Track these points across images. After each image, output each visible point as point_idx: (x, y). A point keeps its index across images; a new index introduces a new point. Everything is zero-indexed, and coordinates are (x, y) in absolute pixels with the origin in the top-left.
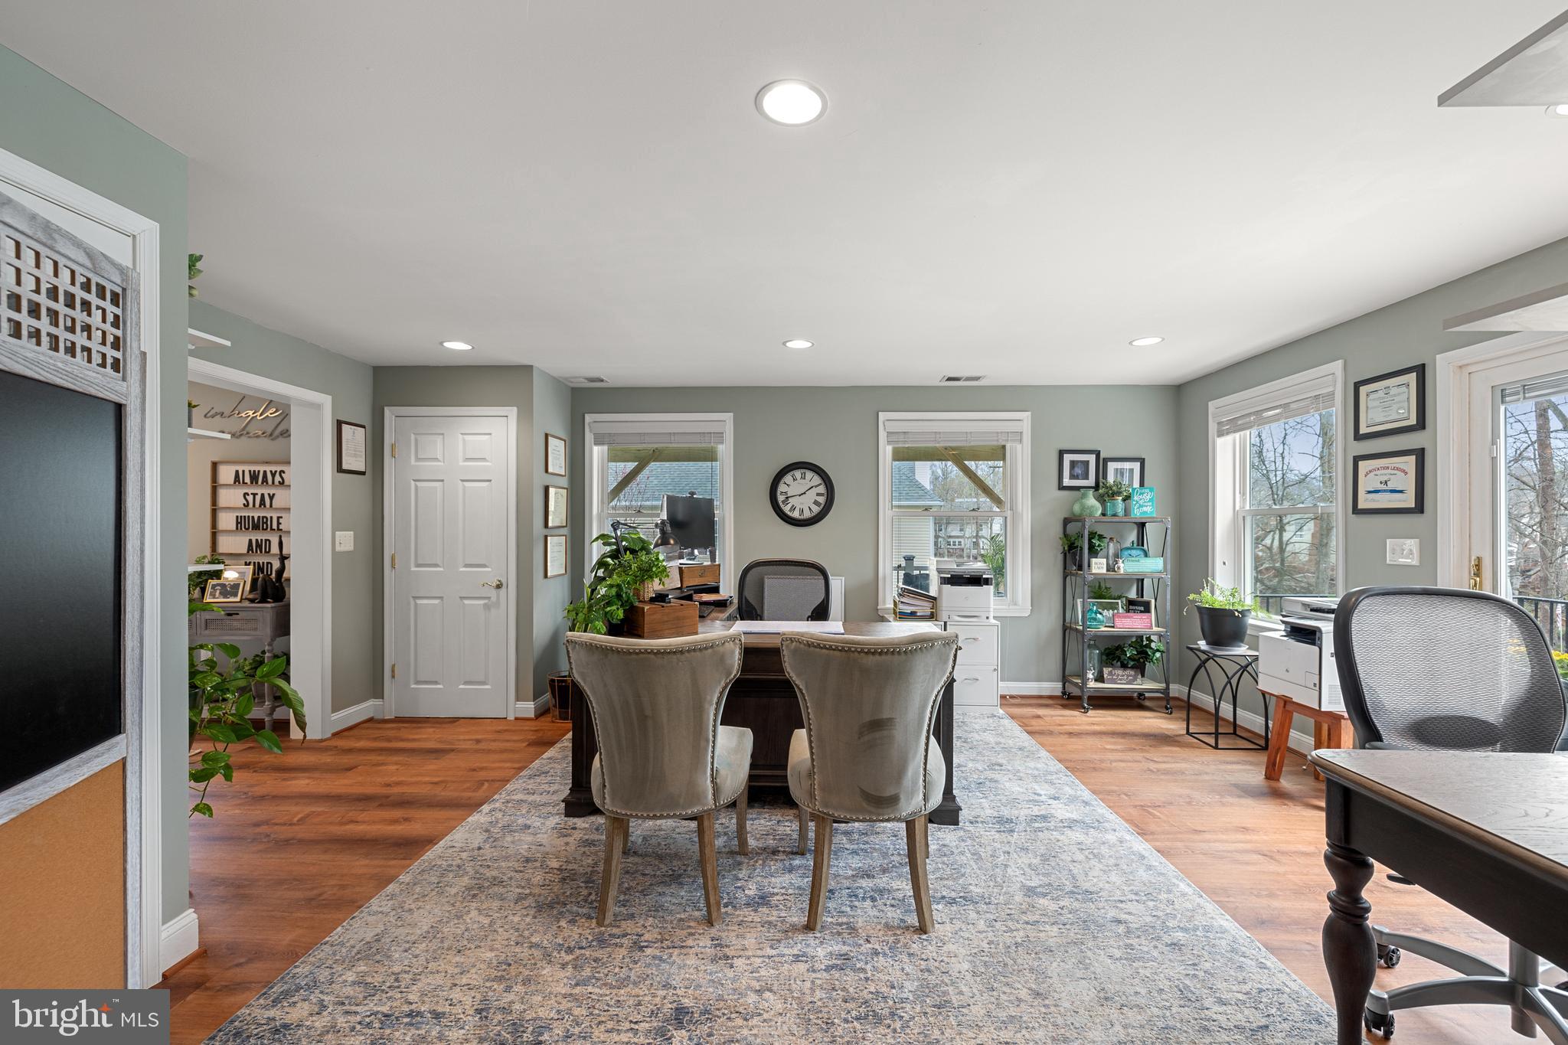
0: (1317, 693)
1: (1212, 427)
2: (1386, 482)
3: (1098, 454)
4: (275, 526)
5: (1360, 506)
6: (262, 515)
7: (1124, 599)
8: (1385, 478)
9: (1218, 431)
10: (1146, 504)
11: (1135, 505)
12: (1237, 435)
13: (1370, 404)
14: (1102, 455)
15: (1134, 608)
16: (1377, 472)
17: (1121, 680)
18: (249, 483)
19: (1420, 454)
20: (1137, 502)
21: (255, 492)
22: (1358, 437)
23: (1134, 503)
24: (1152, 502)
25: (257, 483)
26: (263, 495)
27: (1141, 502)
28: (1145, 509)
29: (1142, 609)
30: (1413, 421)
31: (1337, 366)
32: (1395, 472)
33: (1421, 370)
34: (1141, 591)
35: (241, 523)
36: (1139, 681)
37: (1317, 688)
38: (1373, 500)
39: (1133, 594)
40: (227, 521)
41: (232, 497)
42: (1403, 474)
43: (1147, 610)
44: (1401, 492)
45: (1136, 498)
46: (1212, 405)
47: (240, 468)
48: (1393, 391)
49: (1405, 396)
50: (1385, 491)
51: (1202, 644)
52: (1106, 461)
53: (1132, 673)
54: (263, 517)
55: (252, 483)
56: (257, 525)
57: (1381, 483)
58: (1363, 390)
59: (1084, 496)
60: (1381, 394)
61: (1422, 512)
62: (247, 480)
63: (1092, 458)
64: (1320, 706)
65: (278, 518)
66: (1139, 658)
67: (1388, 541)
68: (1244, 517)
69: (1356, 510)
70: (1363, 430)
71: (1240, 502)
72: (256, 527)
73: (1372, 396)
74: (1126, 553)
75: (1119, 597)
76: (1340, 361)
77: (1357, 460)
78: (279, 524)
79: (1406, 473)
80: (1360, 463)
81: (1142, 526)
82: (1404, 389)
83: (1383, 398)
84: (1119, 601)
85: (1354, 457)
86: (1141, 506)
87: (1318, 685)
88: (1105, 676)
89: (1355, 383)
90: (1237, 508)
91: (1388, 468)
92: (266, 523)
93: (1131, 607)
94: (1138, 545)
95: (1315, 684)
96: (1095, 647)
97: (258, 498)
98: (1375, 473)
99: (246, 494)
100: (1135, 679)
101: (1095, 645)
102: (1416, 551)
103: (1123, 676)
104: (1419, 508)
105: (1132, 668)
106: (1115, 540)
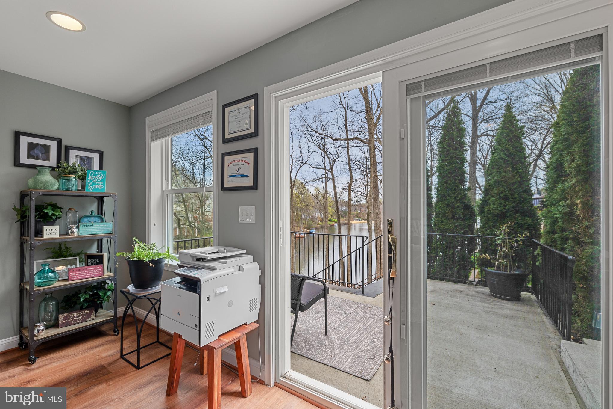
0: (198, 332)
1: (148, 135)
2: (239, 170)
3: (59, 142)
5: (226, 185)
7: (84, 255)
8: (237, 167)
9: (151, 137)
10: (98, 183)
11: (89, 183)
12: (163, 140)
13: (231, 119)
14: (64, 143)
15: (91, 260)
16: (234, 164)
17: (75, 321)
19: (255, 151)
20: (91, 181)
22: (225, 141)
23: (88, 181)
24: (104, 182)
27: (94, 181)
28: (97, 186)
29: (98, 261)
30: (252, 131)
31: (213, 95)
32: (244, 163)
33: (255, 97)
34: (100, 249)
36: (93, 317)
37: (198, 329)
38: (232, 182)
39: (94, 250)
42: (247, 164)
43: (101, 262)
44: (246, 176)
45: (90, 178)
46: (148, 120)
48: (243, 111)
49: (248, 114)
50: (238, 175)
51: (131, 288)
52: (68, 148)
53: (87, 312)
57: (236, 170)
58: (227, 110)
59: (40, 173)
60: (236, 113)
61: (257, 189)
63: (53, 145)
64: (200, 343)
66: (94, 299)
67: (240, 207)
68: (167, 194)
69: (224, 189)
70: (227, 137)
71: (166, 185)
73: (231, 114)
74: (86, 220)
75: (78, 254)
76: (215, 91)
77: (224, 155)
79: (249, 164)
80: (226, 157)
81: (100, 199)
82: (248, 109)
83: (237, 116)
84: (78, 258)
85: (222, 153)
86: (94, 184)
87: (198, 326)
88: (60, 322)
89: (222, 105)
90: (164, 189)
91: (240, 160)
93: (89, 260)
94: (98, 214)
95: (196, 325)
96: (52, 298)
98: (233, 164)
100: (89, 315)
101: (51, 297)
102: (253, 213)
103: (78, 317)
104: (255, 187)
105: (87, 308)
106: (73, 210)
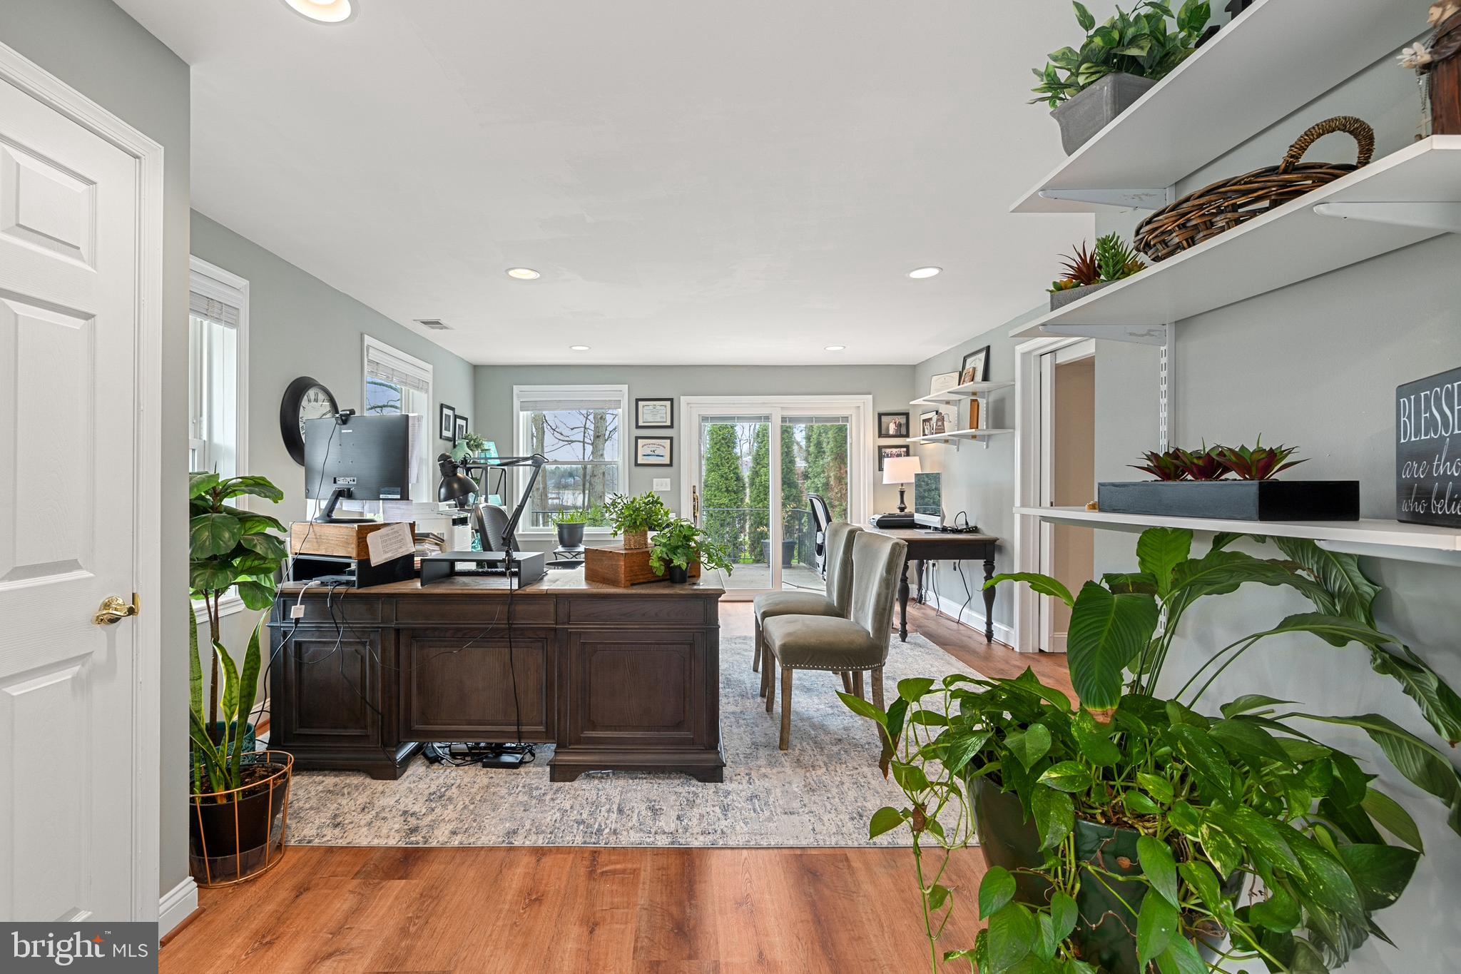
5: (639, 462)
8: (653, 449)
9: (522, 407)
13: (644, 412)
19: (672, 440)
22: (638, 427)
30: (668, 423)
31: (624, 389)
32: (658, 446)
33: (672, 400)
38: (646, 460)
44: (661, 456)
46: (517, 388)
48: (657, 407)
49: (663, 411)
50: (653, 455)
57: (650, 451)
58: (640, 404)
60: (650, 408)
61: (672, 466)
67: (654, 479)
69: (636, 464)
70: (640, 424)
73: (645, 408)
76: (627, 387)
77: (637, 438)
79: (664, 447)
80: (639, 440)
82: (662, 407)
83: (652, 410)
89: (635, 399)
91: (654, 444)
98: (647, 446)
102: (669, 484)
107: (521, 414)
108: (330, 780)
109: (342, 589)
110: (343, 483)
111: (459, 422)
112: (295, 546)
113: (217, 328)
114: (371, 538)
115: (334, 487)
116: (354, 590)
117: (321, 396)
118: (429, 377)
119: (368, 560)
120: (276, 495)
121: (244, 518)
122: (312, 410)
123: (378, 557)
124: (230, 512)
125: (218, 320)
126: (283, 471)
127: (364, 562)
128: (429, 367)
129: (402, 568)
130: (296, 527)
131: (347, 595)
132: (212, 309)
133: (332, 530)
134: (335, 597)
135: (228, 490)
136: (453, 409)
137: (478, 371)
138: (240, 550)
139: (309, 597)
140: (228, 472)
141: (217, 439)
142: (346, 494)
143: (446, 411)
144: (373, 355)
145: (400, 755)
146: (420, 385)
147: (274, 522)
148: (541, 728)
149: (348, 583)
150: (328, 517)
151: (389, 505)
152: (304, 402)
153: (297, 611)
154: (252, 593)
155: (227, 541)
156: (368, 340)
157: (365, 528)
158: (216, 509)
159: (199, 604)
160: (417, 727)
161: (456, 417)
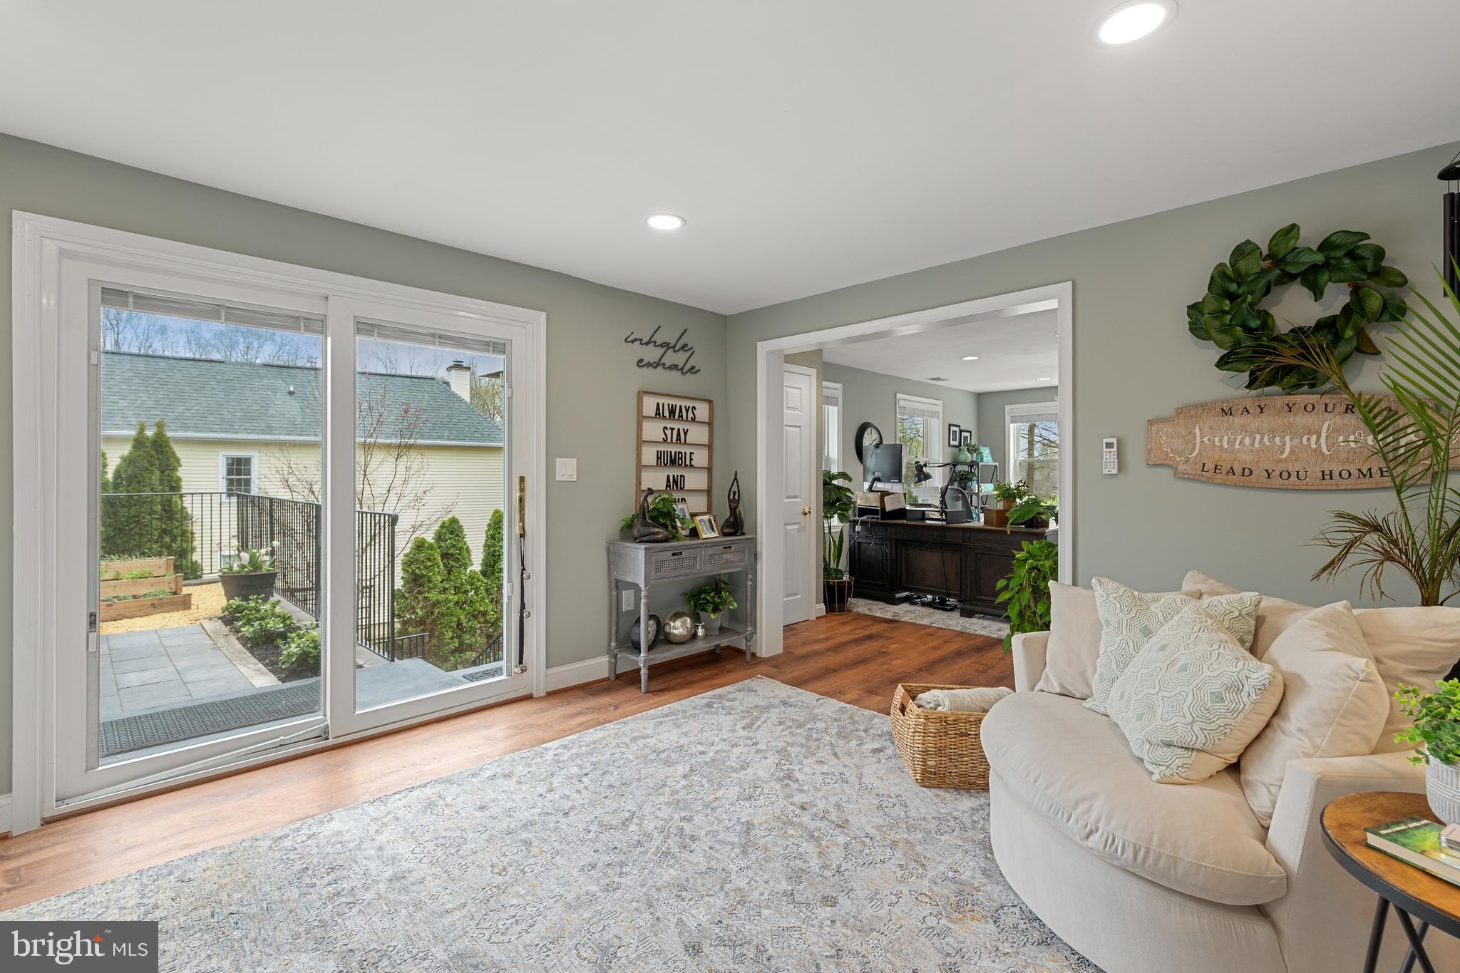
4: (688, 463)
6: (678, 450)
18: (668, 417)
21: (672, 426)
25: (674, 417)
26: (679, 430)
35: (660, 458)
40: (649, 456)
41: (653, 430)
47: (661, 400)
54: (679, 453)
55: (670, 417)
56: (675, 461)
62: (667, 414)
65: (691, 453)
72: (673, 462)
78: (691, 459)
92: (681, 458)
97: (675, 433)
99: (665, 428)
107: (1012, 425)
108: (870, 602)
109: (874, 520)
110: (877, 474)
111: (964, 434)
112: (860, 502)
113: (830, 407)
114: (886, 499)
115: (873, 477)
116: (879, 521)
117: (874, 431)
118: (940, 409)
119: (885, 508)
120: (850, 479)
121: (839, 488)
122: (869, 439)
123: (889, 508)
124: (835, 485)
125: (831, 404)
126: (855, 469)
127: (883, 509)
128: (940, 402)
129: (901, 513)
130: (859, 494)
131: (877, 523)
132: (829, 400)
133: (872, 495)
134: (872, 523)
135: (834, 477)
136: (959, 426)
137: (980, 397)
138: (838, 500)
139: (863, 523)
140: (834, 470)
141: (831, 455)
142: (877, 479)
143: (952, 428)
144: (902, 403)
145: (898, 595)
146: (934, 415)
147: (849, 490)
148: (958, 593)
149: (878, 518)
150: (870, 489)
151: (894, 485)
152: (866, 435)
153: (858, 528)
154: (843, 518)
155: (834, 497)
156: (899, 396)
157: (884, 494)
158: (831, 484)
159: (825, 521)
160: (904, 585)
161: (961, 431)
